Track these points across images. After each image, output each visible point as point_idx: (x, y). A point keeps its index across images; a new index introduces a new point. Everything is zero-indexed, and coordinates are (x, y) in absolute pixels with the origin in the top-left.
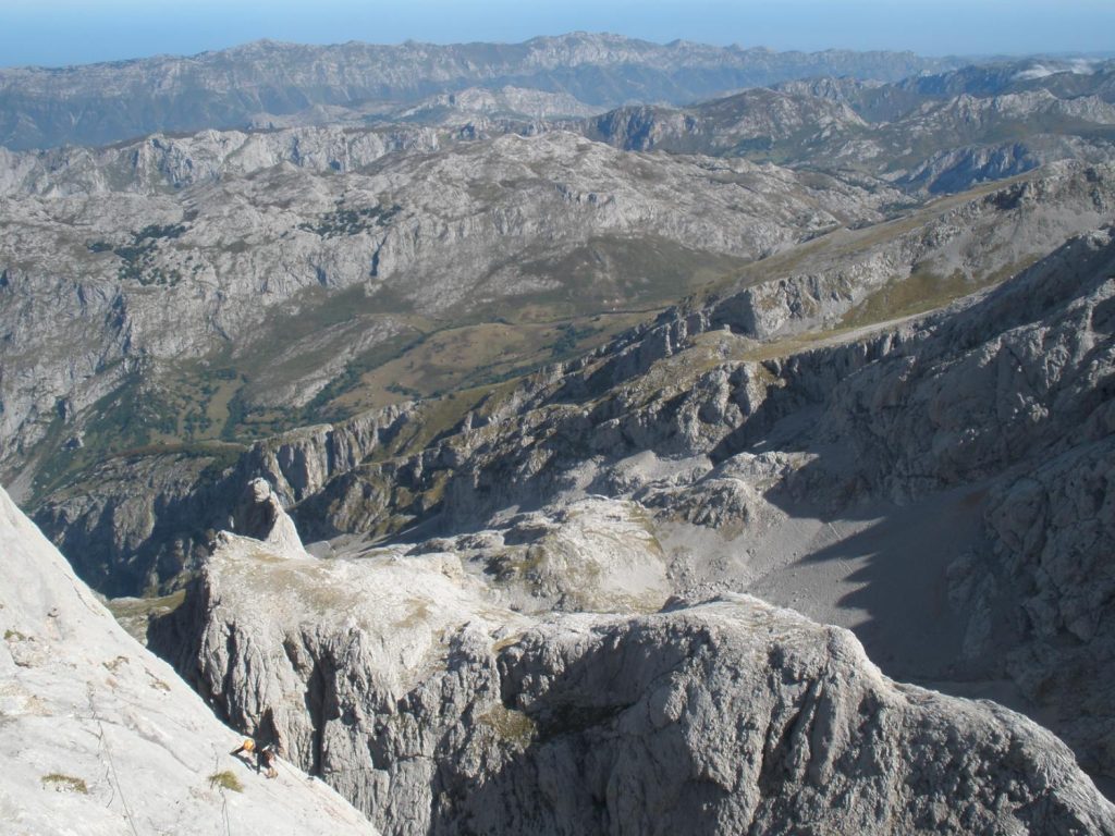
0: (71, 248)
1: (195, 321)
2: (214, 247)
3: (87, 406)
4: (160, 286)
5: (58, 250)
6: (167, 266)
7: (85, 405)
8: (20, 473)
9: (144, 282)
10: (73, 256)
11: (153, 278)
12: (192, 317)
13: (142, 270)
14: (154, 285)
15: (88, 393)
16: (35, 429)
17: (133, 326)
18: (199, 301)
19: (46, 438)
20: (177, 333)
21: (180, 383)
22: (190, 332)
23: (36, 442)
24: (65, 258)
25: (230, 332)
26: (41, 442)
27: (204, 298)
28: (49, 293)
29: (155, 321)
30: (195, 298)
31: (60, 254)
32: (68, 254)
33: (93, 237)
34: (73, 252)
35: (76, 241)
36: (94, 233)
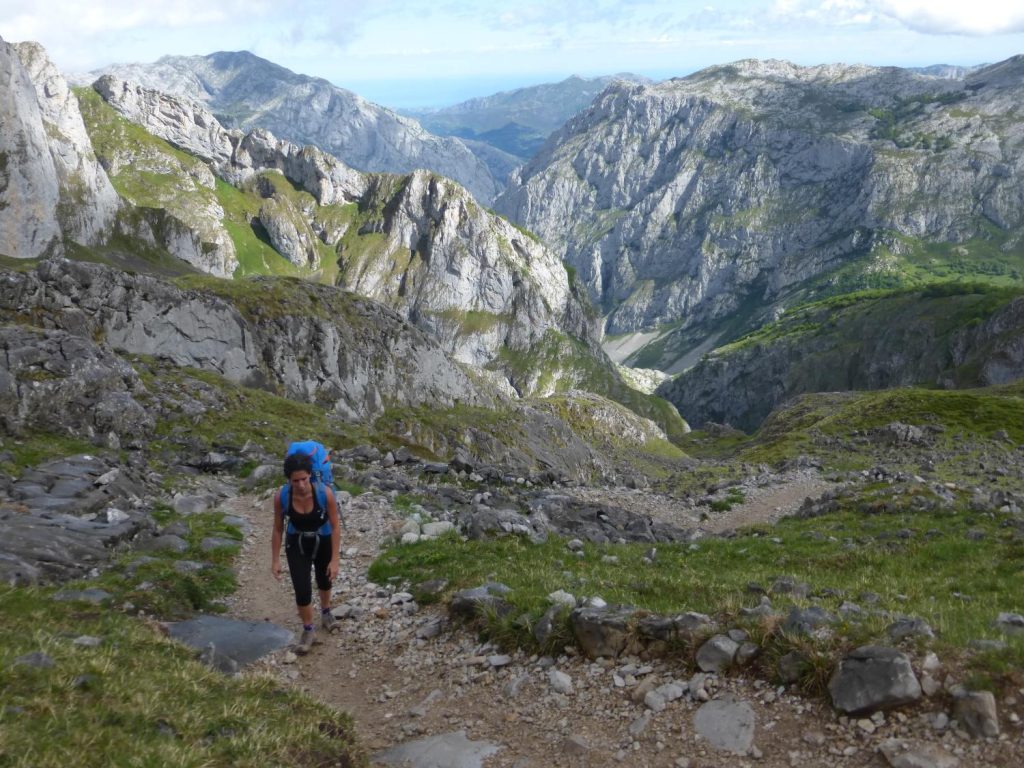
0: (817, 107)
1: (959, 197)
2: (1003, 116)
3: (795, 283)
4: (921, 151)
5: (801, 107)
6: (935, 132)
7: (792, 281)
8: (699, 345)
9: (900, 145)
10: (818, 114)
11: (913, 143)
12: (956, 192)
13: (901, 133)
14: (912, 149)
15: (799, 267)
16: (728, 299)
17: (875, 192)
18: (971, 174)
19: (737, 312)
20: (931, 209)
21: (923, 270)
22: (950, 209)
23: (724, 314)
24: (806, 115)
25: (1006, 217)
26: (731, 315)
27: (977, 170)
28: (779, 150)
29: (905, 190)
30: (965, 169)
31: (803, 110)
32: (812, 111)
33: (846, 99)
34: (818, 110)
35: (824, 100)
36: (849, 96)
